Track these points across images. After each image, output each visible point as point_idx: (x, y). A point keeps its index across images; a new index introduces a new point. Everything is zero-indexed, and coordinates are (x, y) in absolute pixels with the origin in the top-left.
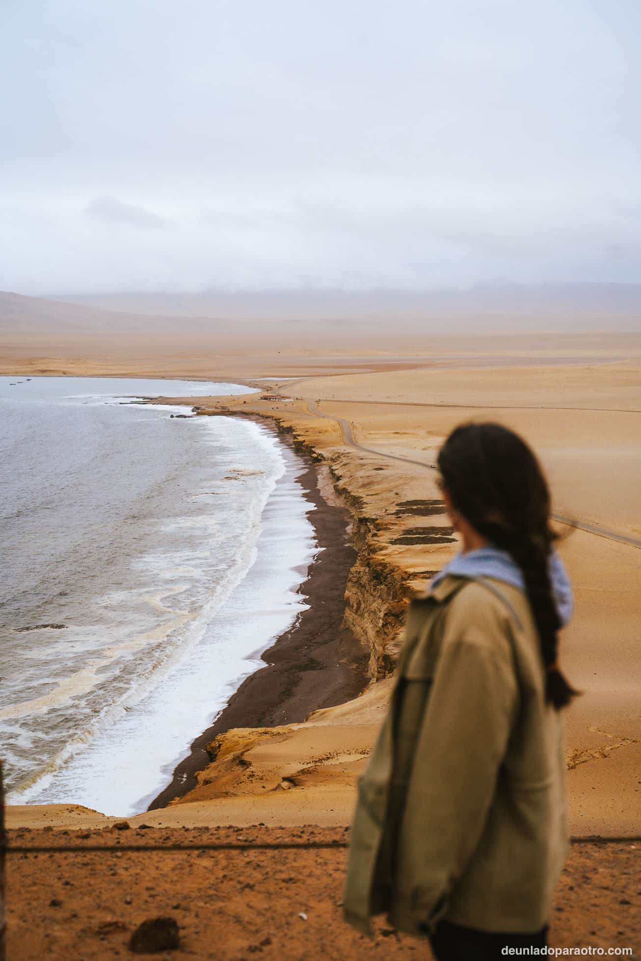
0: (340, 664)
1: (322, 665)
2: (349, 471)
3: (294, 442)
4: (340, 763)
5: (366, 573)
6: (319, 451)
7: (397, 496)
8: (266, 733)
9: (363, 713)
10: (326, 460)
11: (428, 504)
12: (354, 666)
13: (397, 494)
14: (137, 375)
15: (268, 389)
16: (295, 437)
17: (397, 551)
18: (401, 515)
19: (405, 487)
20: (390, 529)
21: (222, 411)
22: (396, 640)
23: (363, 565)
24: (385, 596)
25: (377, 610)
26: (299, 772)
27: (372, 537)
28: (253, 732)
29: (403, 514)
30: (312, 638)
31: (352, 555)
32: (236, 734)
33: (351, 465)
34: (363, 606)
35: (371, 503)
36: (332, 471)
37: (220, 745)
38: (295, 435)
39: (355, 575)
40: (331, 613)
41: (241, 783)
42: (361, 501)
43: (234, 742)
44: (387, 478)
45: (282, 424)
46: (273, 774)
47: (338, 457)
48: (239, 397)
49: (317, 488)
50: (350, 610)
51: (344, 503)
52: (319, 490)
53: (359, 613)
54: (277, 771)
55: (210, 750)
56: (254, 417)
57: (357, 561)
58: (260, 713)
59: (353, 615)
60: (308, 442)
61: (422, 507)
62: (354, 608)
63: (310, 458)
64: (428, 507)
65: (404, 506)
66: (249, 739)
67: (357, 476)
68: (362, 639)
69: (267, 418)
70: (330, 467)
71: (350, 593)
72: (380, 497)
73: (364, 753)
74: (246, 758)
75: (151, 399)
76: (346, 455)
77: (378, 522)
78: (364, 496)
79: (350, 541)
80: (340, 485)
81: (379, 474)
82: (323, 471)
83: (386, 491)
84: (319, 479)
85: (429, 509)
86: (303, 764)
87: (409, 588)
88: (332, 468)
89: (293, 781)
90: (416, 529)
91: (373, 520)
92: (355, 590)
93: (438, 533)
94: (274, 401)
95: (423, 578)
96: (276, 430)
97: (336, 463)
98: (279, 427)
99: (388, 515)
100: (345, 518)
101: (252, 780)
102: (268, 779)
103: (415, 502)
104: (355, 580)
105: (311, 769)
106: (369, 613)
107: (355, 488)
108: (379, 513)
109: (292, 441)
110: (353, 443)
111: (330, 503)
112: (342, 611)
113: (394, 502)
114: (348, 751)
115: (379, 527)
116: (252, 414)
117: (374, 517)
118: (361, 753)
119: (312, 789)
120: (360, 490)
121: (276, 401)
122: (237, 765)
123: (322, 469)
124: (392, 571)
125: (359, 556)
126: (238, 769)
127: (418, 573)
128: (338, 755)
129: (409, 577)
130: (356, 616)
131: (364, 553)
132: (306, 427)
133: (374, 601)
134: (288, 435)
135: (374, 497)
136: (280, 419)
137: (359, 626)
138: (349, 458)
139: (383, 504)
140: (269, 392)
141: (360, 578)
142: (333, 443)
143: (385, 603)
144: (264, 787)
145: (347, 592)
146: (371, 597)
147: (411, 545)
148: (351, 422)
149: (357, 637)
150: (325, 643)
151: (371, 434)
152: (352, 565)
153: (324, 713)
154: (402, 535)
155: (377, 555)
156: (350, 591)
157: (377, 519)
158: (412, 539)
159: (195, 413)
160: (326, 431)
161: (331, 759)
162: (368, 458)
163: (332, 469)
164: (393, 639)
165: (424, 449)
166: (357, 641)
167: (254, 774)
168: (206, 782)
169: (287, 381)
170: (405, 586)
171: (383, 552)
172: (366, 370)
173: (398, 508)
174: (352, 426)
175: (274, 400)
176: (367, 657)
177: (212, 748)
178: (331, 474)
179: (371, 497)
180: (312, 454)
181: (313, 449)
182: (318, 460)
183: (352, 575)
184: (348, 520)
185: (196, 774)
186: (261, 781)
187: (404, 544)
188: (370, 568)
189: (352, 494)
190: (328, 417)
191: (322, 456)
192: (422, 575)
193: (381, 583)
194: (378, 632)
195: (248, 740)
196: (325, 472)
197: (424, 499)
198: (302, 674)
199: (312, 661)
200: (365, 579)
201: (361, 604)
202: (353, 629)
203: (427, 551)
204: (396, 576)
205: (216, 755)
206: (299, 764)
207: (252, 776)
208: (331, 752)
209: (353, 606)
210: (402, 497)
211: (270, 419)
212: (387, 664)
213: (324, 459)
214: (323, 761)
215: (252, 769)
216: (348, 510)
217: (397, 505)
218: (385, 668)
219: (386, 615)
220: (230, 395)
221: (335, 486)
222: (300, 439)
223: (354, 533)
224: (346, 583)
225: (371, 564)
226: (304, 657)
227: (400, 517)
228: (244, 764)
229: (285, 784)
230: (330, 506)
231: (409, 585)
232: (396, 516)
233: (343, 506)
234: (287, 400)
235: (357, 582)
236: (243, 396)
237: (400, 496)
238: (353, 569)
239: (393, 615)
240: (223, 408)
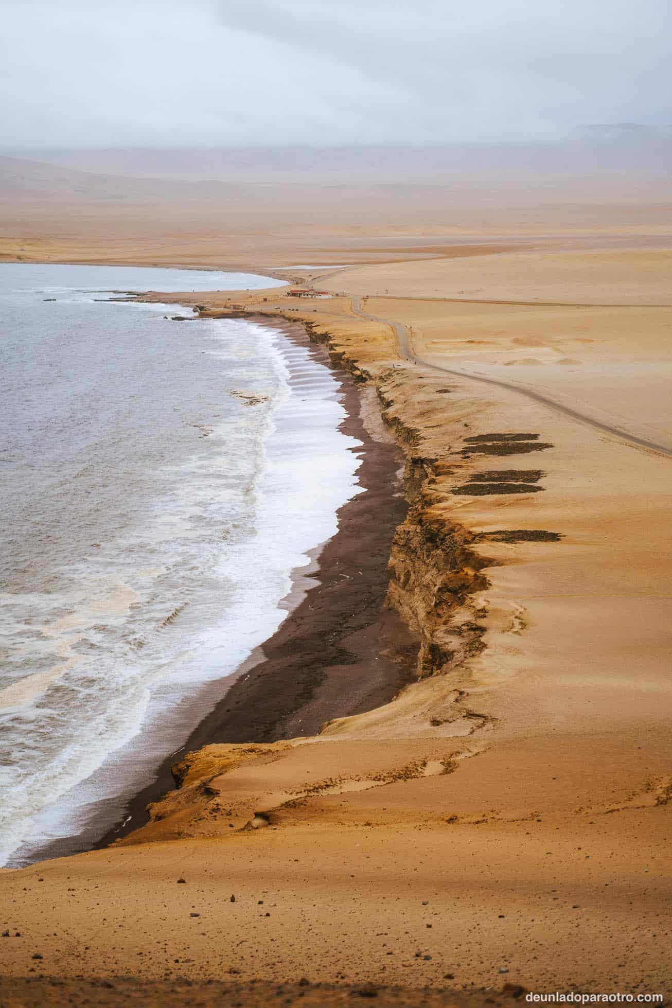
0: (380, 657)
1: (356, 657)
2: (403, 394)
3: (330, 354)
4: (341, 793)
5: (417, 533)
6: (362, 366)
7: (466, 428)
8: (252, 751)
9: (393, 725)
10: (373, 380)
11: (508, 439)
12: (399, 660)
13: (466, 425)
14: (119, 262)
15: (298, 281)
16: (332, 347)
17: (461, 503)
18: (470, 454)
19: (478, 416)
20: (453, 474)
21: (233, 312)
22: (449, 624)
23: (414, 523)
24: (441, 565)
25: (431, 583)
26: (282, 805)
27: (429, 484)
28: (234, 749)
29: (473, 452)
30: (344, 621)
31: (402, 508)
32: (212, 751)
33: (405, 386)
34: (413, 578)
35: (430, 438)
36: (380, 395)
37: (188, 767)
38: (331, 345)
39: (402, 536)
40: (371, 587)
41: (200, 819)
42: (417, 435)
43: (207, 763)
44: (453, 403)
45: (315, 330)
46: (245, 808)
47: (390, 375)
48: (258, 293)
49: (360, 417)
50: (396, 584)
51: (394, 437)
52: (362, 421)
53: (407, 587)
54: (252, 804)
55: (178, 773)
56: (276, 321)
57: (408, 517)
58: (268, 721)
59: (400, 590)
60: (349, 355)
61: (500, 443)
62: (402, 581)
63: (351, 376)
64: (508, 444)
65: (475, 442)
66: (228, 758)
67: (413, 400)
68: (411, 622)
69: (295, 321)
70: (378, 389)
71: (396, 560)
72: (442, 429)
73: (379, 780)
74: (213, 786)
75: (138, 295)
76: (401, 372)
77: (437, 463)
78: (422, 428)
79: (400, 490)
80: (391, 413)
81: (443, 398)
82: (368, 394)
83: (450, 421)
84: (362, 405)
85: (509, 447)
86: (291, 794)
87: (472, 554)
88: (380, 390)
89: (268, 818)
90: (490, 473)
91: (432, 461)
92: (401, 556)
93: (517, 479)
94: (305, 298)
95: (493, 540)
96: (306, 338)
97: (385, 384)
98: (311, 334)
99: (451, 454)
100: (395, 458)
101: (215, 816)
102: (238, 814)
103: (490, 437)
104: (402, 542)
105: (299, 800)
106: (421, 588)
107: (410, 417)
108: (440, 451)
109: (326, 352)
110: (410, 356)
111: (376, 438)
112: (385, 585)
113: (461, 437)
114: (356, 776)
115: (438, 471)
116: (275, 315)
117: (433, 457)
118: (374, 780)
119: (289, 830)
120: (417, 421)
121: (308, 298)
122: (202, 794)
123: (367, 391)
124: (452, 530)
125: (410, 510)
126: (201, 800)
127: (486, 533)
128: (343, 781)
129: (474, 538)
130: (403, 592)
131: (416, 506)
132: (348, 333)
133: (427, 571)
134: (322, 345)
135: (435, 429)
136: (312, 323)
137: (407, 605)
138: (403, 376)
139: (447, 439)
140: (299, 285)
141: (409, 540)
142: (384, 357)
143: (441, 575)
144: (231, 826)
145: (391, 559)
146: (423, 566)
147: (481, 495)
148: (409, 327)
149: (404, 620)
150: (362, 627)
151: (435, 343)
152: (401, 521)
153: (343, 723)
154: (471, 481)
155: (434, 509)
156: (395, 558)
157: (436, 460)
158: (482, 486)
159: (197, 314)
160: (374, 339)
161: (331, 787)
162: (430, 376)
163: (380, 392)
164: (445, 623)
165: (508, 364)
166: (403, 626)
167: (219, 807)
168: (159, 818)
169: (324, 270)
170: (467, 551)
171: (442, 505)
172: (435, 255)
173: (466, 445)
174: (410, 332)
175: (306, 296)
176: (416, 647)
177: (180, 770)
178: (378, 399)
179: (431, 430)
180: (354, 371)
181: (356, 364)
182: (362, 379)
183: (398, 537)
184: (399, 461)
185: (148, 806)
186: (228, 817)
187: (471, 494)
188: (422, 526)
189: (406, 425)
190: (378, 320)
191: (368, 375)
192: (492, 536)
193: (437, 547)
194: (428, 613)
195: (227, 761)
196: (371, 396)
197: (503, 433)
198: (328, 670)
199: (342, 652)
200: (416, 541)
201: (410, 575)
202: (399, 609)
203: (502, 504)
204: (457, 537)
205: (183, 781)
206: (284, 793)
207: (216, 810)
208: (333, 778)
209: (399, 579)
210: (473, 430)
211: (299, 323)
212: (436, 657)
213: (371, 378)
214: (320, 790)
215: (218, 800)
216: (401, 448)
217: (465, 440)
218: (432, 662)
219: (439, 589)
220: (246, 289)
221: (383, 415)
222: (339, 350)
223: (407, 480)
224: (389, 547)
225: (425, 521)
226: (332, 648)
227: (468, 457)
228: (209, 793)
229: (257, 822)
230: (376, 443)
231: (473, 549)
232: (461, 456)
233: (394, 442)
234: (323, 297)
235: (405, 545)
236: (263, 291)
237: (470, 428)
238: (400, 528)
239: (449, 591)
240: (235, 307)
